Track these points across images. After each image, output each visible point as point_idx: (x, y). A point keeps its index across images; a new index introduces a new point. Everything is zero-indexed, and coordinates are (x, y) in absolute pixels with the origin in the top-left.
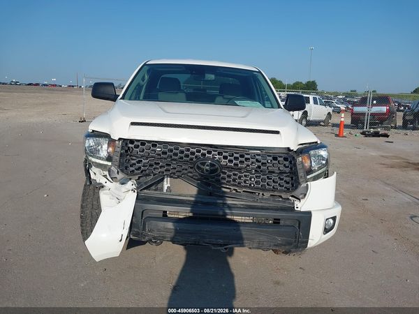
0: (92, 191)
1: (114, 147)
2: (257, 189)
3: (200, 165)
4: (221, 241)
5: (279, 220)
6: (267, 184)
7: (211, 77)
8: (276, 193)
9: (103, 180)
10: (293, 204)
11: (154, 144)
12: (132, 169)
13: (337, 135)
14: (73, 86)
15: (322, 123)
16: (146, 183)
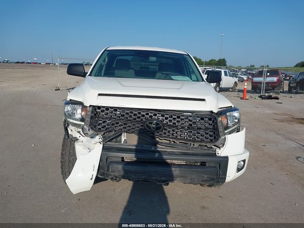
0: (69, 143)
1: (86, 111)
2: (190, 140)
3: (148, 124)
4: (164, 179)
5: (205, 163)
6: (197, 137)
7: (153, 59)
8: (203, 144)
9: (77, 135)
10: (215, 151)
11: (115, 109)
12: (99, 127)
13: (242, 98)
14: (49, 64)
15: (231, 90)
16: (109, 137)
